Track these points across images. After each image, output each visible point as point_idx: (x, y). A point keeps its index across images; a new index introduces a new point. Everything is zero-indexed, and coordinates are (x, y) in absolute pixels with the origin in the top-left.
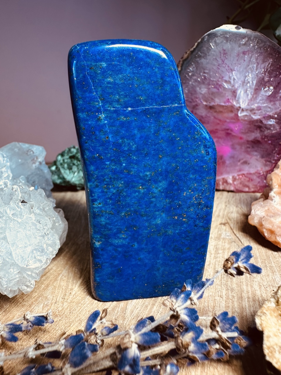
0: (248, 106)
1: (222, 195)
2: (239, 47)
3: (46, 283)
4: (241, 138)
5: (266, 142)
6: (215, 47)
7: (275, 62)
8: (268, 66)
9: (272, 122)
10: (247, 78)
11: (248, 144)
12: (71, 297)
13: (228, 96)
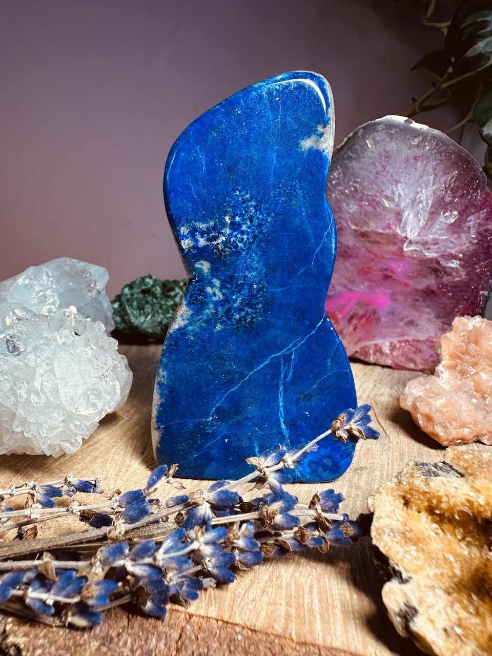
0: (419, 237)
1: (373, 371)
2: (410, 148)
3: (94, 454)
4: (406, 285)
5: (444, 294)
6: (374, 147)
7: (461, 175)
8: (451, 179)
9: (454, 264)
10: (419, 196)
11: (416, 295)
12: (128, 474)
13: (388, 220)
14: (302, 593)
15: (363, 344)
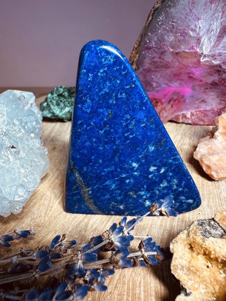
0: (209, 53)
1: (181, 127)
3: (34, 201)
4: (201, 81)
5: (223, 84)
10: (212, 26)
11: (207, 85)
12: (51, 212)
13: (192, 43)
14: (135, 286)
15: (176, 114)
